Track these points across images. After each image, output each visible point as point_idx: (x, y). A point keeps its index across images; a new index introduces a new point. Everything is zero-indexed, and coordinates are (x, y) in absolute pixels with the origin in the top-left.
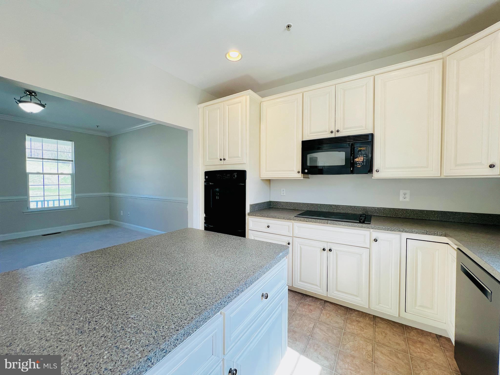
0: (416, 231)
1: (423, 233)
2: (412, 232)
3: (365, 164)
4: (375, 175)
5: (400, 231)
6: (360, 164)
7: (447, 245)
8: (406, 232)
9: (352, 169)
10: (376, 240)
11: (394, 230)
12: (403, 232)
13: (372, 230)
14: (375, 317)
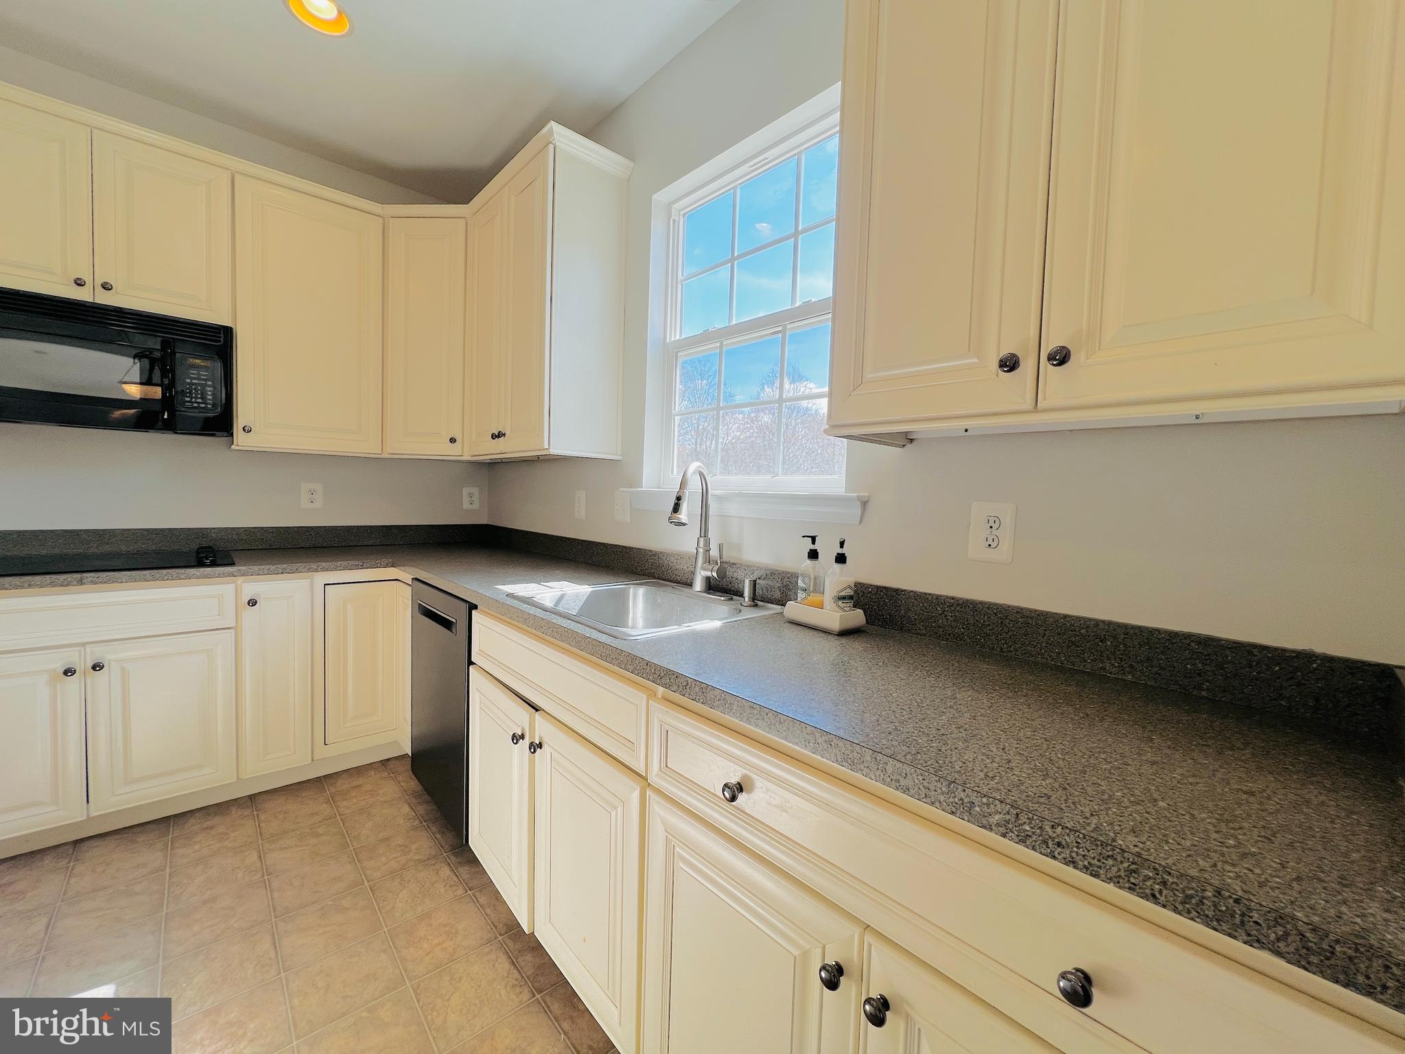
0: (344, 563)
1: (357, 567)
2: (336, 569)
3: (209, 406)
4: (240, 438)
5: (310, 570)
6: (195, 405)
7: (398, 582)
8: (324, 570)
9: (166, 417)
10: (252, 603)
11: (297, 571)
12: (316, 570)
13: (240, 580)
14: (252, 798)
